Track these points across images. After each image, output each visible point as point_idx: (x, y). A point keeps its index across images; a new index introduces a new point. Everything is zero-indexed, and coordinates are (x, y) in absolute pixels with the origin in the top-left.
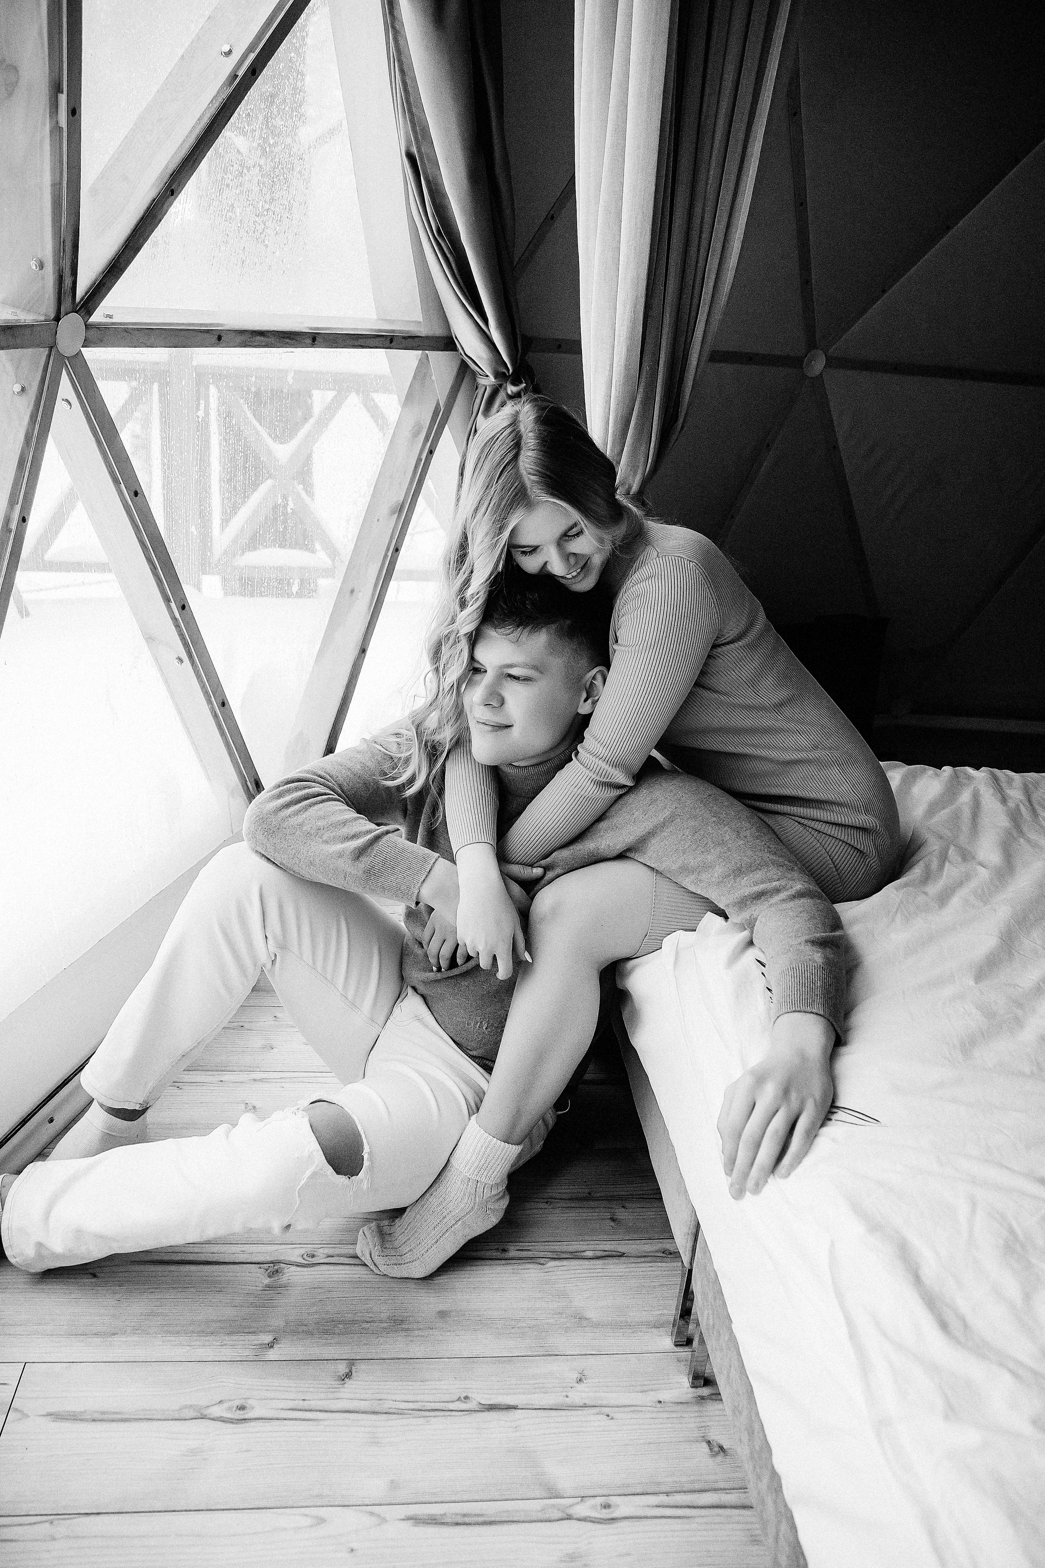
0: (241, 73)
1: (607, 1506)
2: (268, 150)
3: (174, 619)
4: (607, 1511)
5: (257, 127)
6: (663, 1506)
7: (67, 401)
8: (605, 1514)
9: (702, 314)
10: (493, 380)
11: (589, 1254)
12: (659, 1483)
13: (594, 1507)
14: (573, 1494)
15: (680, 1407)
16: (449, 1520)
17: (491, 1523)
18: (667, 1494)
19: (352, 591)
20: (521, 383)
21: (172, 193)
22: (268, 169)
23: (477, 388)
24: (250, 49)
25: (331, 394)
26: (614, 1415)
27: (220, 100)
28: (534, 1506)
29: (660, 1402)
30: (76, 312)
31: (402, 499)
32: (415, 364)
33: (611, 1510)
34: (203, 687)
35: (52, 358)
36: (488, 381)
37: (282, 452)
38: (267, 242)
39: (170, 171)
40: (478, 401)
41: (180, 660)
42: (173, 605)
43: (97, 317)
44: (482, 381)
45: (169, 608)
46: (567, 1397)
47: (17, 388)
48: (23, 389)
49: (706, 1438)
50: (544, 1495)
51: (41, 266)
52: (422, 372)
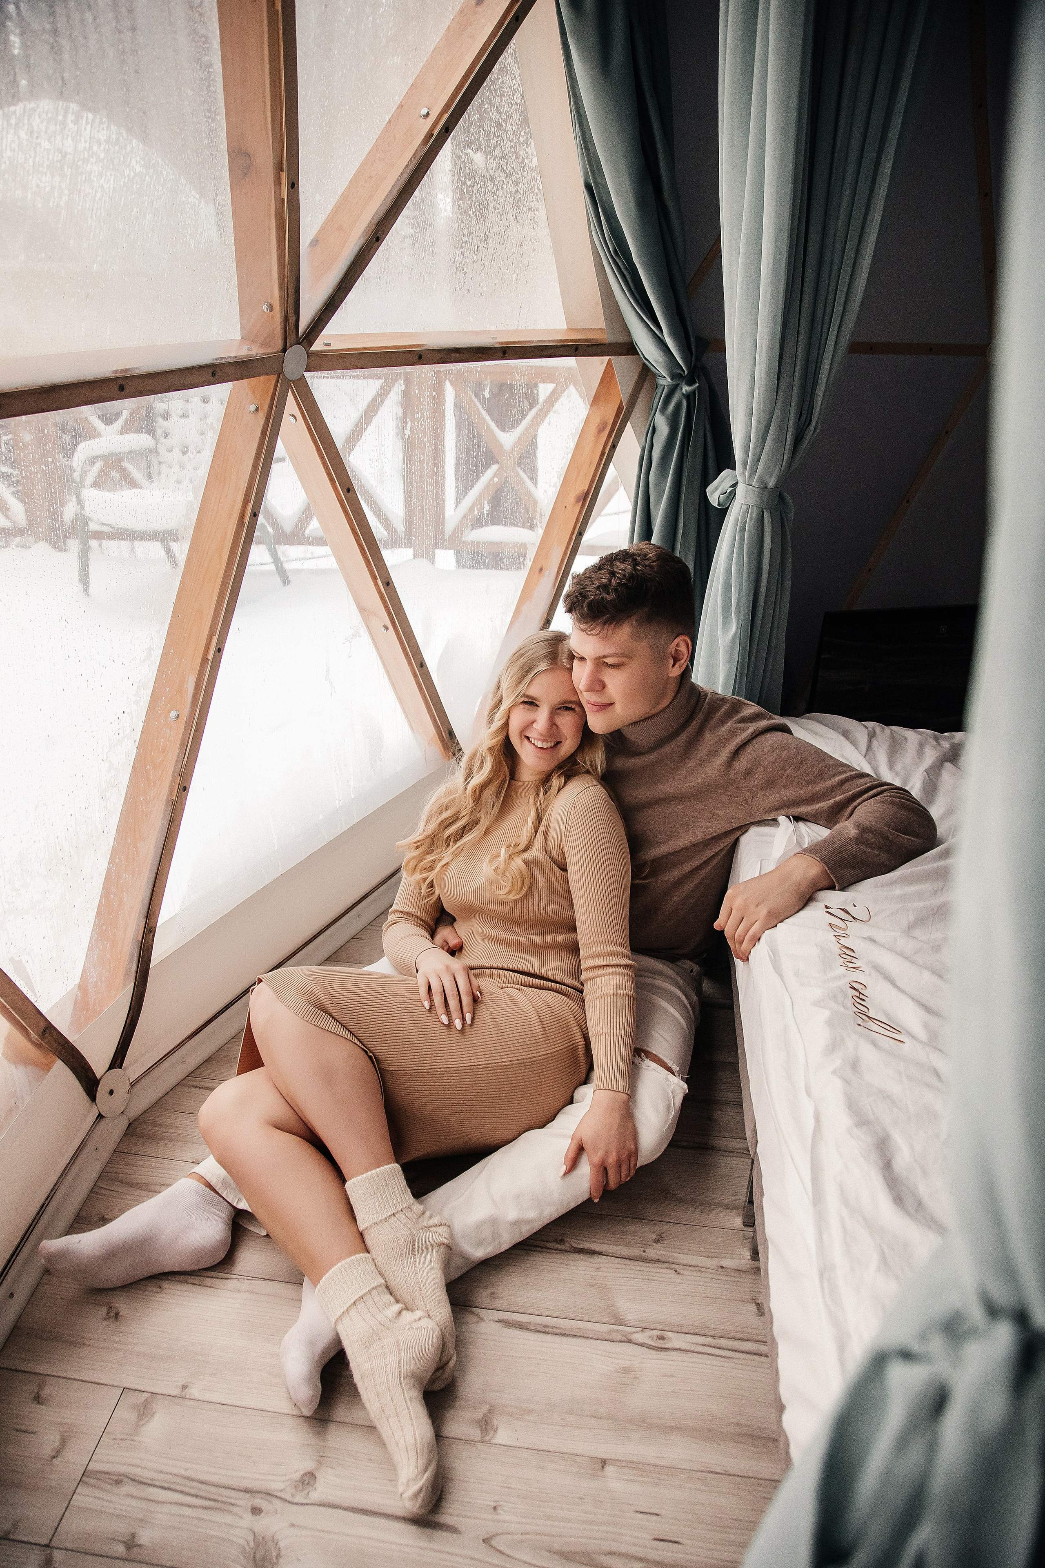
0: (436, 132)
1: (662, 1338)
2: (465, 191)
3: (380, 593)
4: (661, 1341)
5: (456, 172)
6: (708, 1346)
7: (293, 416)
8: (659, 1343)
9: (834, 326)
10: (670, 380)
11: (684, 1144)
12: (708, 1328)
13: (651, 1337)
14: (636, 1325)
15: (737, 1274)
16: (532, 1327)
17: (564, 1335)
18: (714, 1337)
19: (541, 570)
20: (695, 382)
21: (378, 239)
22: (465, 207)
23: (657, 387)
24: (444, 110)
25: (550, 387)
26: (681, 1272)
27: (418, 157)
28: (604, 1328)
29: (722, 1267)
30: (300, 344)
31: (586, 488)
32: (603, 368)
33: (665, 1341)
34: (404, 650)
35: (279, 383)
36: (666, 381)
37: (507, 439)
38: (465, 270)
39: (376, 221)
40: (657, 400)
41: (386, 628)
42: (379, 581)
43: (318, 346)
44: (661, 382)
45: (376, 584)
46: (644, 1251)
47: (252, 408)
48: (257, 409)
49: (757, 1301)
50: (612, 1321)
51: (271, 308)
52: (608, 375)
